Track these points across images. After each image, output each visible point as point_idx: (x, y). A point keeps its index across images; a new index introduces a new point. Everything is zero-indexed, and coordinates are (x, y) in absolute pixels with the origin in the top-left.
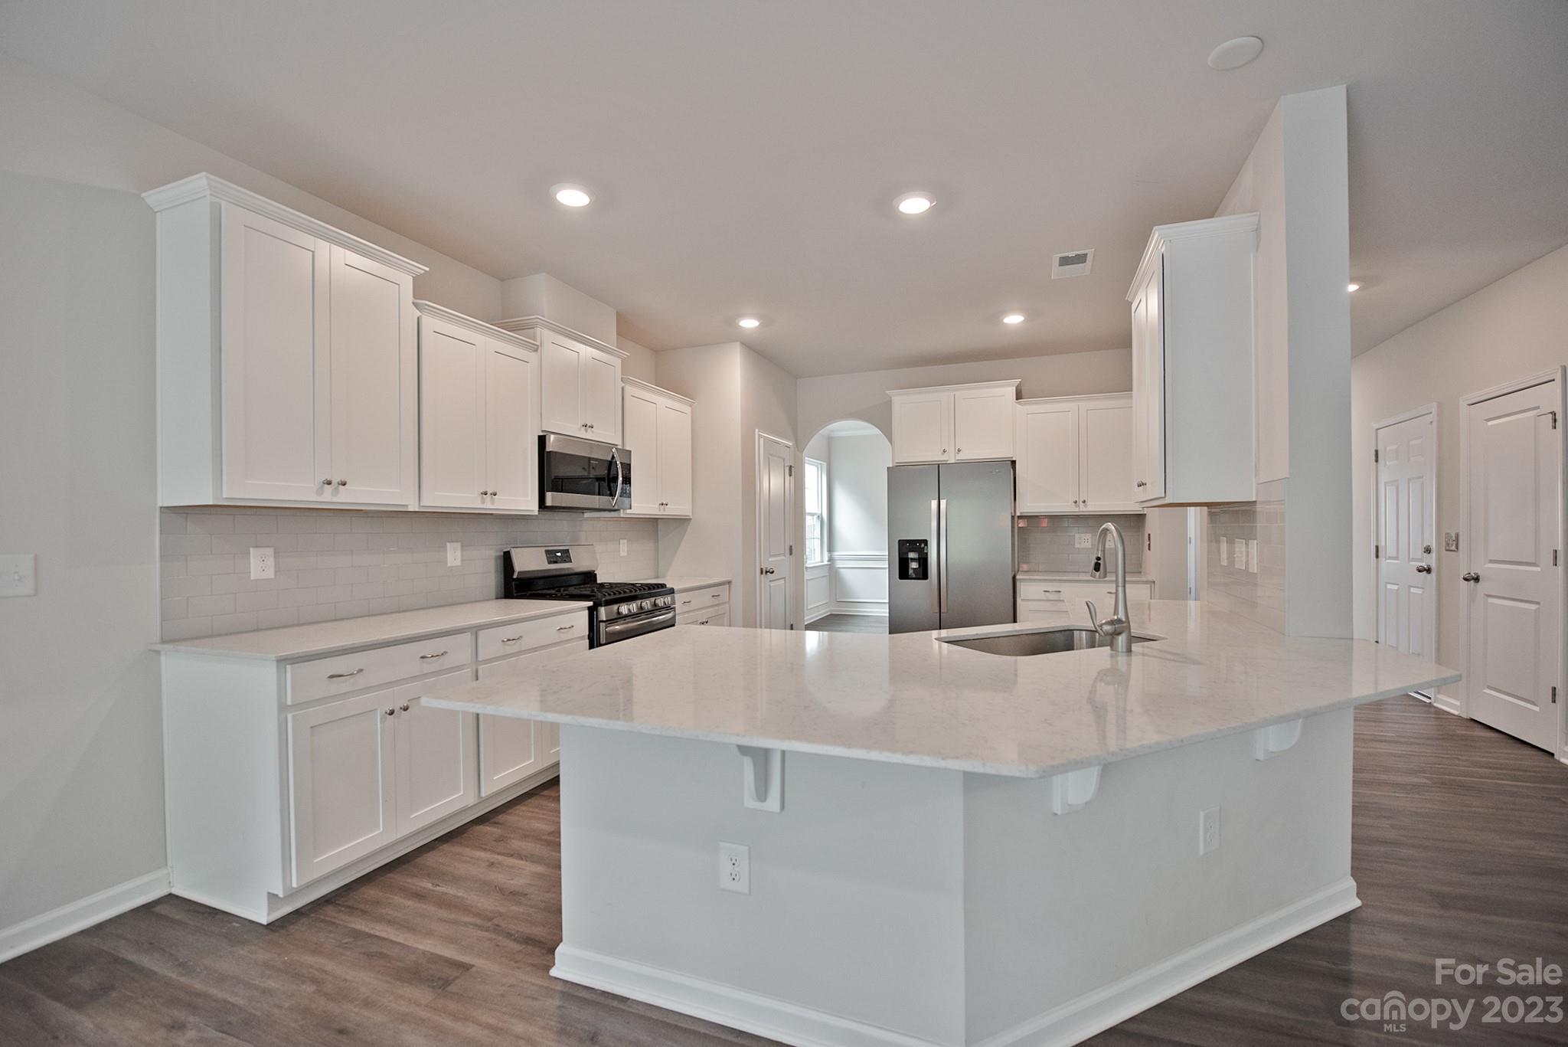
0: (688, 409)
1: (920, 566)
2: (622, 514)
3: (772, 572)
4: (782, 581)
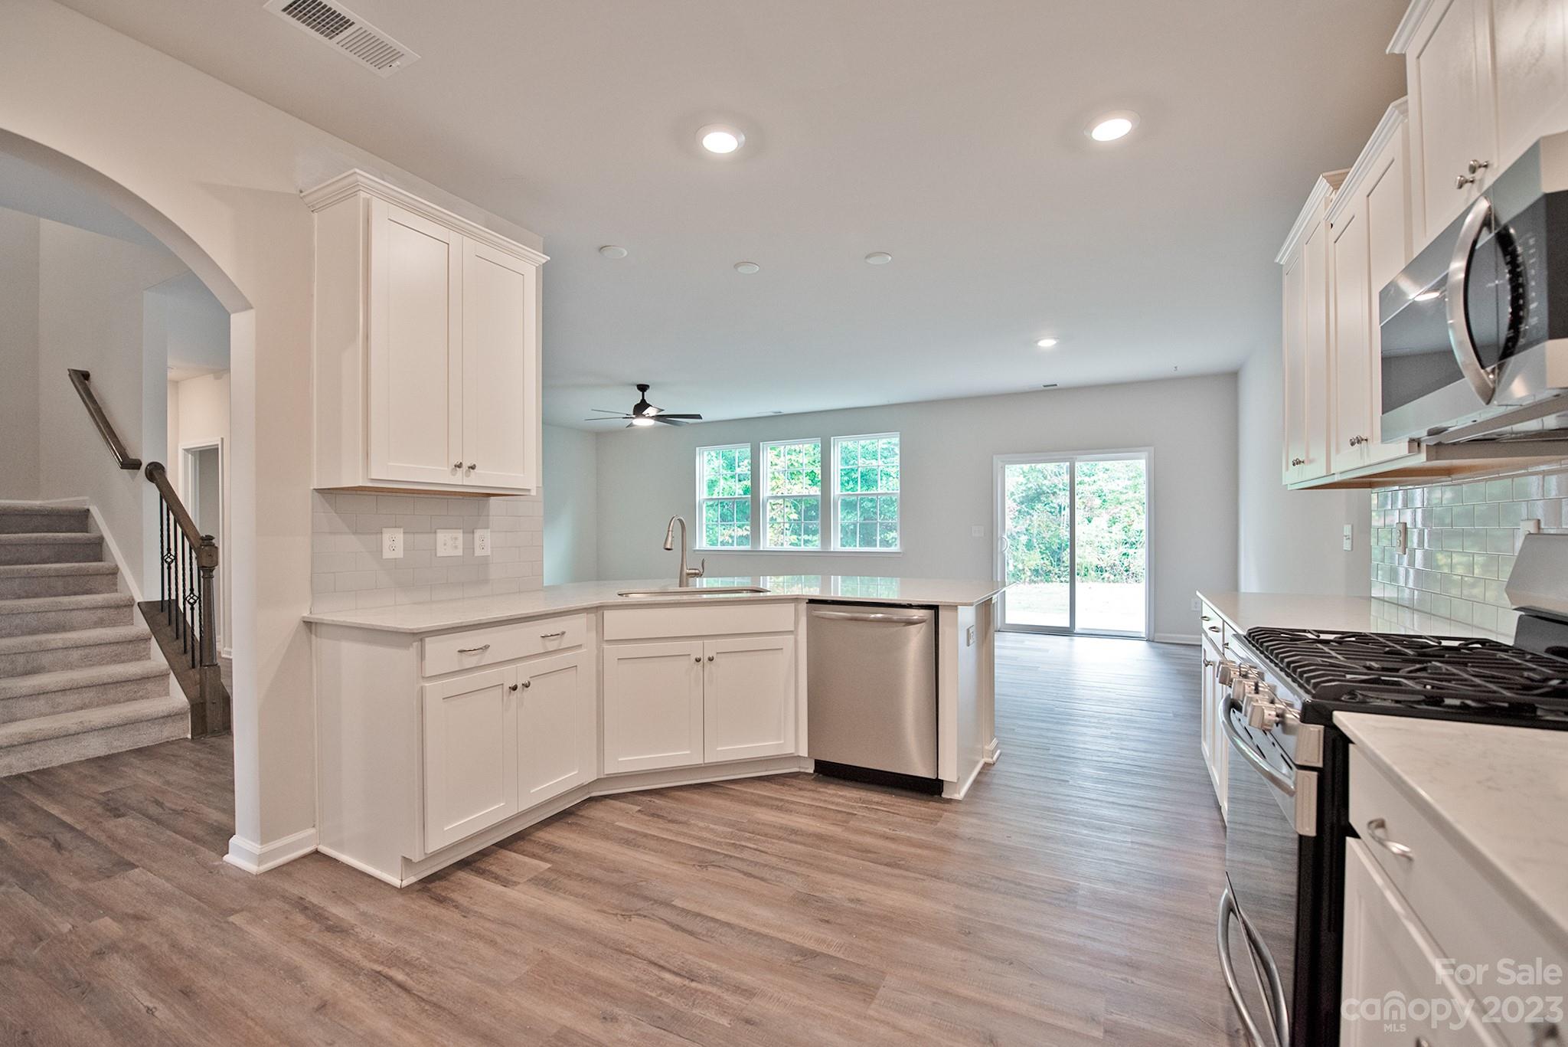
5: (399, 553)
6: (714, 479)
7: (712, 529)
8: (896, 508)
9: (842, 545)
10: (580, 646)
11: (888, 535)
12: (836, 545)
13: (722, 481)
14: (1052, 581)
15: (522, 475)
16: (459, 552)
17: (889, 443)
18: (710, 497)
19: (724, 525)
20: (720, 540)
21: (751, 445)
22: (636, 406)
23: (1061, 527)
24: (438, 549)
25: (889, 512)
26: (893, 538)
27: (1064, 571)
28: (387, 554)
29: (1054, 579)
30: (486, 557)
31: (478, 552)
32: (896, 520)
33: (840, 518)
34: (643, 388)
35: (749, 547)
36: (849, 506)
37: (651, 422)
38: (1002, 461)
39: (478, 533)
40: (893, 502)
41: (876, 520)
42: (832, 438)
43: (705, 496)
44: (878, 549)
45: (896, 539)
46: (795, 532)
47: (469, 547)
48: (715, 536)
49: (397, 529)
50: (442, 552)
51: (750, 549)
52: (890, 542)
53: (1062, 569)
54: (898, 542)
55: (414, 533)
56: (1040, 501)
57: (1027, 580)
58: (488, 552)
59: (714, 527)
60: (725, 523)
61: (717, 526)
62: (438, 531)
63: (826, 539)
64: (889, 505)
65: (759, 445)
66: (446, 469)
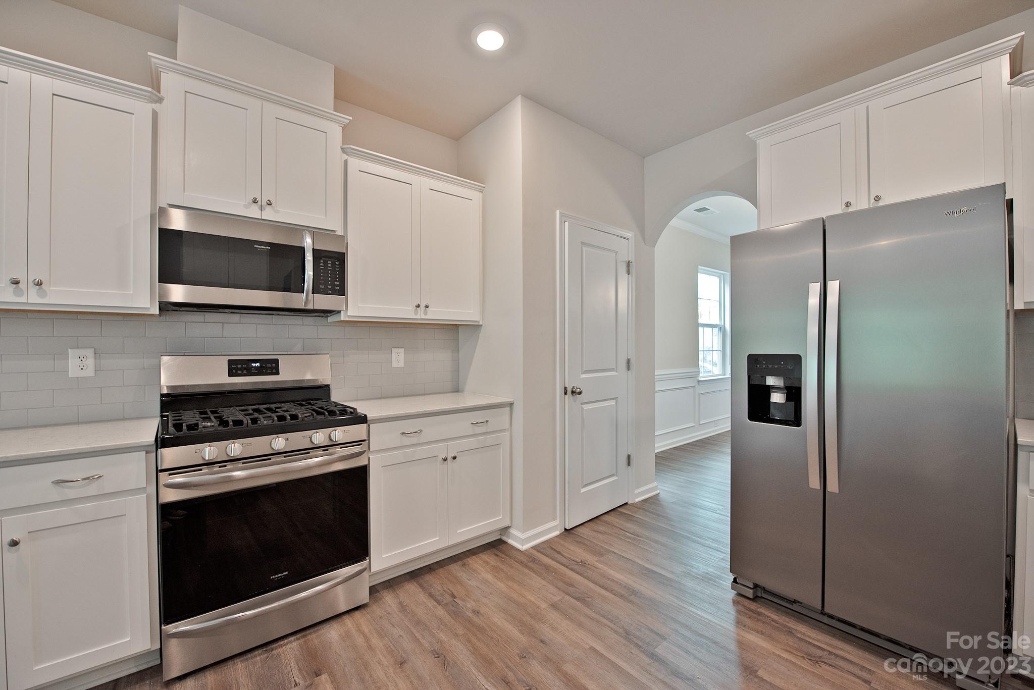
0: (475, 195)
1: (788, 399)
2: (343, 317)
3: (580, 393)
4: (613, 402)
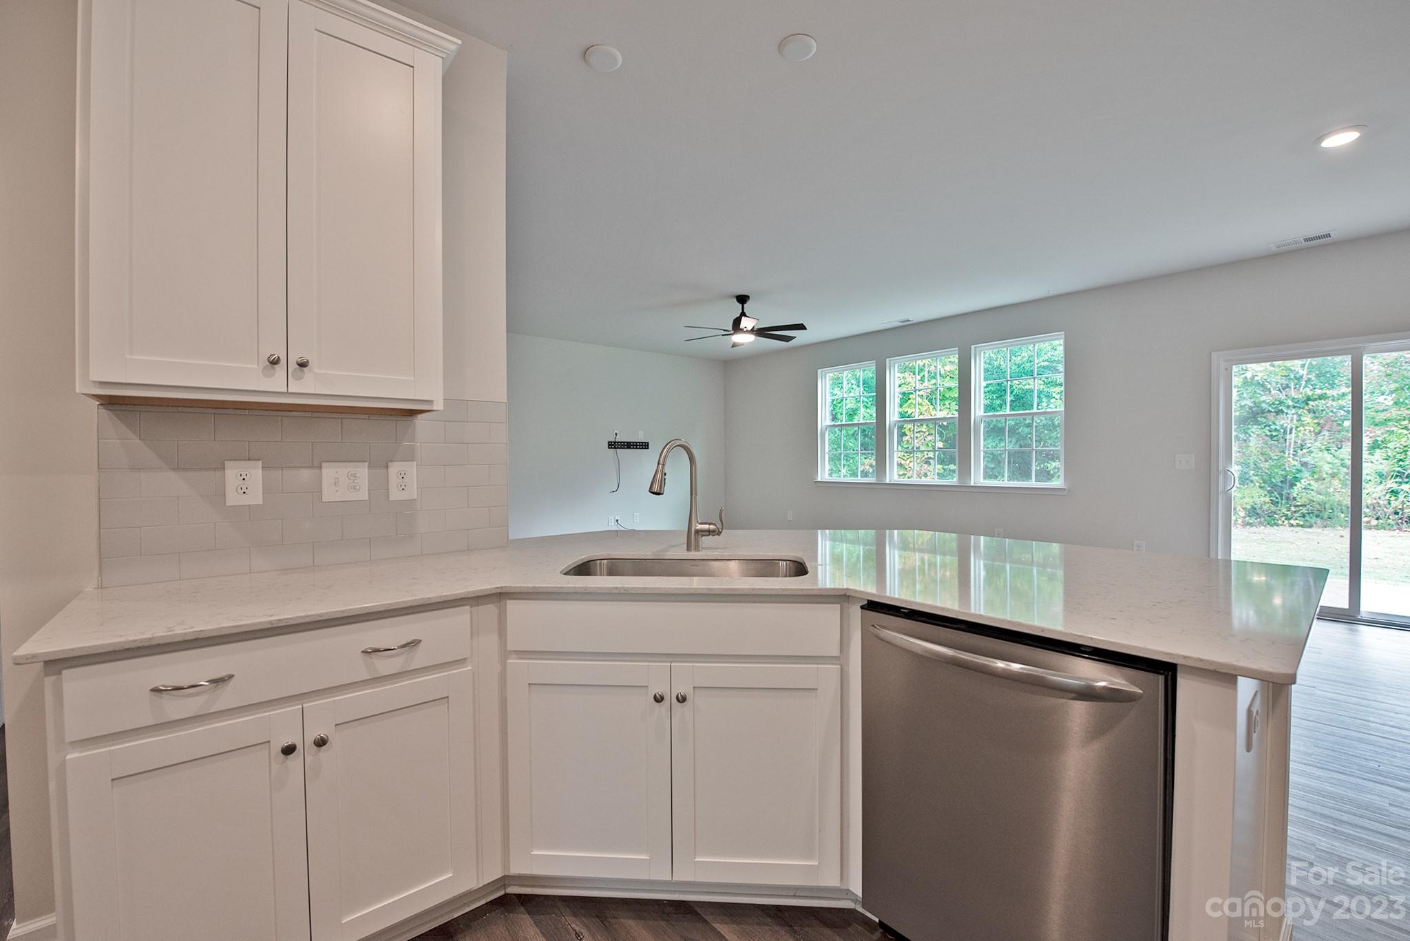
5: (256, 497)
6: (854, 407)
7: (852, 458)
8: (1059, 433)
9: (987, 476)
10: (462, 661)
11: (1049, 465)
12: (978, 478)
13: (862, 410)
14: (1278, 525)
15: (413, 379)
16: (363, 495)
17: (1052, 348)
18: (833, 423)
19: (865, 454)
20: (861, 469)
21: (876, 363)
22: (735, 320)
23: (1286, 455)
24: (325, 492)
25: (1050, 438)
26: (1055, 468)
27: (1295, 512)
28: (233, 499)
29: (1280, 522)
30: (410, 503)
31: (395, 495)
32: (1060, 447)
33: (981, 446)
34: (742, 299)
35: (874, 479)
36: (995, 431)
37: (750, 338)
38: (1226, 361)
39: (395, 468)
40: (1055, 427)
41: (1030, 446)
42: (973, 347)
43: (829, 422)
44: (1032, 483)
45: (1059, 469)
46: (941, 462)
47: (379, 487)
48: (855, 465)
49: (252, 462)
50: (329, 494)
51: (875, 482)
52: (1052, 472)
53: (1293, 509)
54: (1062, 473)
55: (282, 468)
56: (1257, 423)
57: (1240, 521)
58: (412, 493)
59: (854, 456)
60: (866, 452)
61: (858, 454)
62: (324, 465)
63: (965, 470)
64: (1050, 430)
65: (886, 361)
66: (256, 366)
